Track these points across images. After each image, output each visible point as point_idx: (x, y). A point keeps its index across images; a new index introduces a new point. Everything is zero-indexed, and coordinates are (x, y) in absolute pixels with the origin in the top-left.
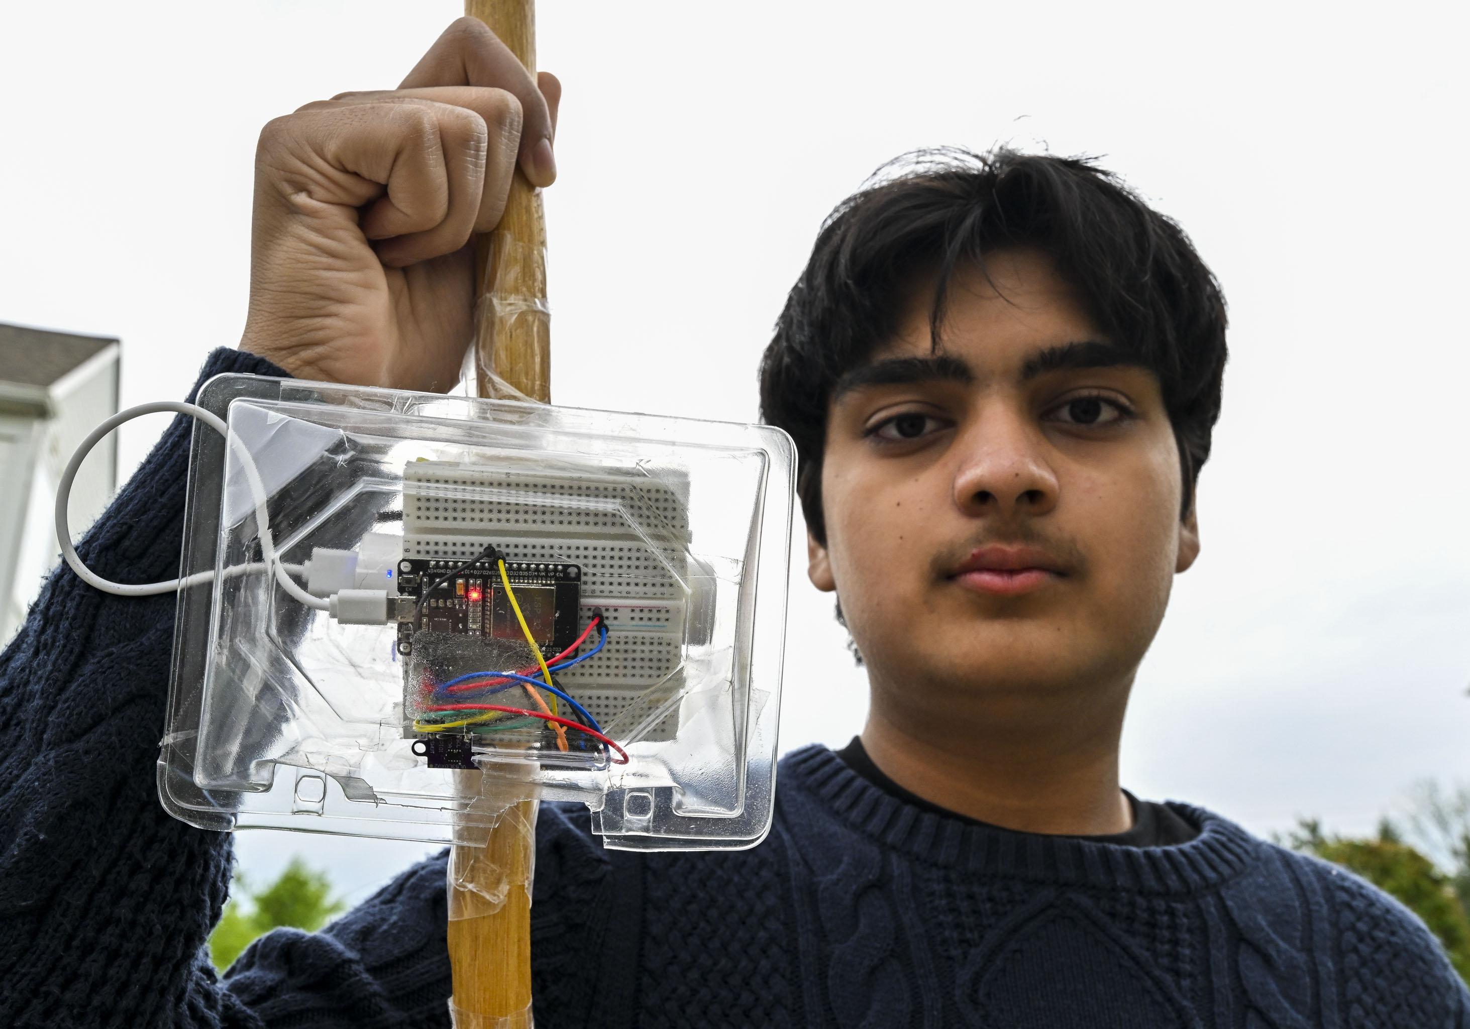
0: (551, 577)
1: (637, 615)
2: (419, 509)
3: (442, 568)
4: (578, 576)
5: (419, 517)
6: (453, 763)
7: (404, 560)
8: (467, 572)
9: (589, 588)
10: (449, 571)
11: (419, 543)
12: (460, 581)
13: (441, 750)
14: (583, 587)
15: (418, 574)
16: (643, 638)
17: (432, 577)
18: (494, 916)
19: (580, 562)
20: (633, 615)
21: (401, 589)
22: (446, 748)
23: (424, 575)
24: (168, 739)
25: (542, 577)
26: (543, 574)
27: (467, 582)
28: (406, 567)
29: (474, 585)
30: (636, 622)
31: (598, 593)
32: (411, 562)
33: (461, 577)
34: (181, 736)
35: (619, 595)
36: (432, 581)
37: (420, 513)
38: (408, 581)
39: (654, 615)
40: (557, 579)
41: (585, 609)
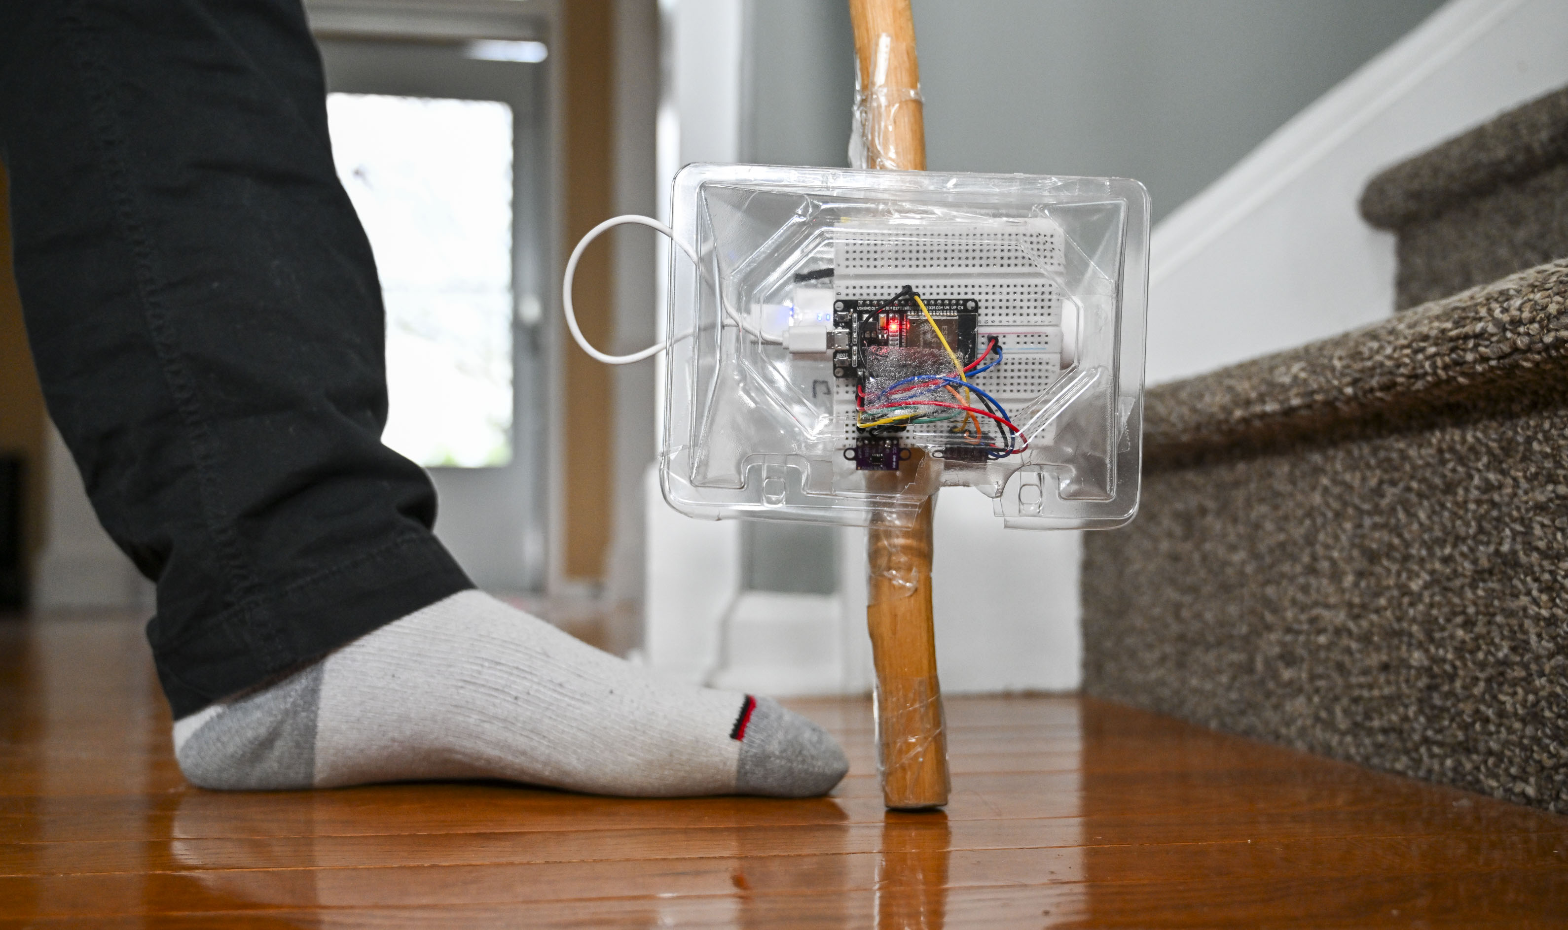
0: (954, 310)
1: (1022, 340)
2: (847, 259)
3: (867, 306)
4: (977, 308)
5: (847, 266)
6: (876, 465)
7: (837, 301)
8: (887, 308)
9: (983, 318)
10: (874, 309)
11: (847, 288)
12: (882, 316)
13: (867, 455)
14: (979, 318)
15: (849, 312)
16: (1027, 359)
17: (860, 314)
19: (976, 297)
20: (1018, 340)
21: (836, 324)
22: (870, 454)
23: (854, 312)
25: (947, 310)
26: (948, 307)
27: (888, 316)
28: (840, 305)
29: (893, 318)
30: (1022, 346)
31: (990, 323)
32: (844, 301)
33: (883, 312)
35: (1007, 324)
36: (860, 317)
37: (848, 263)
38: (842, 317)
39: (1036, 339)
40: (958, 311)
41: (980, 336)
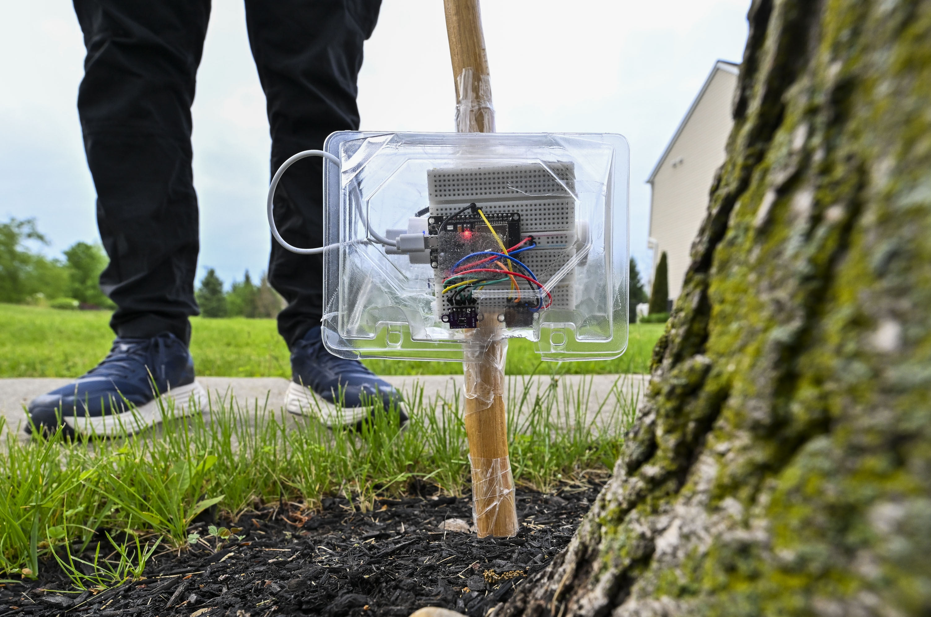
0: (505, 220)
1: (550, 240)
2: (436, 191)
3: (450, 220)
4: (520, 219)
5: (436, 196)
6: (462, 325)
7: (430, 217)
9: (525, 227)
11: (437, 209)
12: (459, 226)
13: (456, 319)
14: (522, 227)
15: (438, 224)
16: (554, 253)
17: (445, 225)
18: (488, 409)
19: (520, 213)
20: (548, 240)
21: (430, 233)
22: (458, 317)
23: (441, 224)
24: (325, 317)
26: (501, 219)
27: (463, 226)
28: (432, 221)
29: (467, 227)
30: (551, 244)
31: (530, 230)
32: (435, 218)
33: (460, 223)
34: (332, 314)
35: (541, 230)
37: (437, 193)
38: (434, 228)
39: (559, 240)
40: (508, 221)
41: (523, 238)
